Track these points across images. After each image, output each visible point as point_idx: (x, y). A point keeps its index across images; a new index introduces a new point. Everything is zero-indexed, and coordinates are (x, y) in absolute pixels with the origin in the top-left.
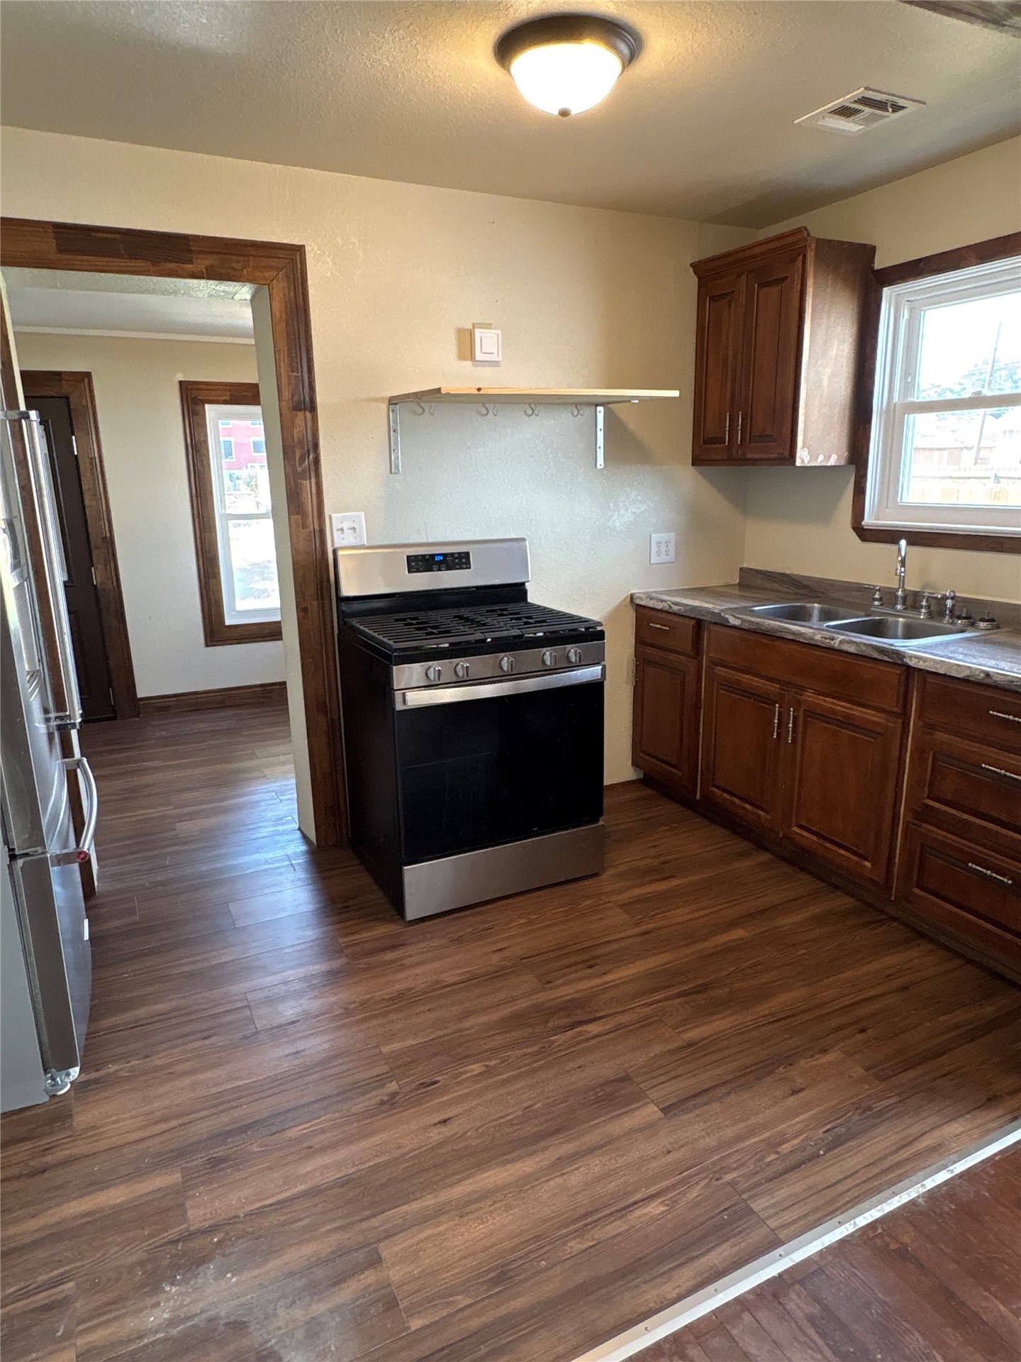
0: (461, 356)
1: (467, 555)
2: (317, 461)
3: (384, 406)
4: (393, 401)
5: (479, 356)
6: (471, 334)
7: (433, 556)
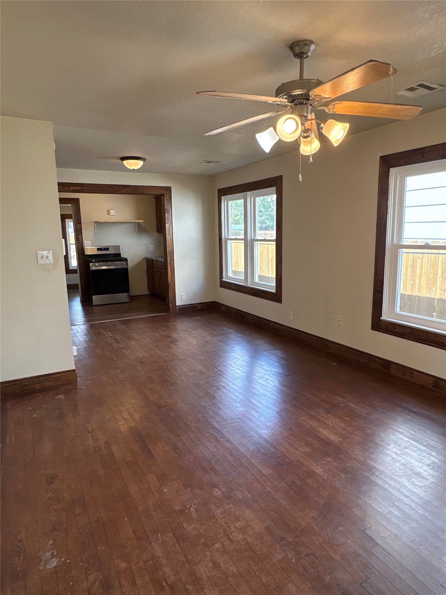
0: (108, 215)
1: (108, 248)
2: (82, 232)
3: (94, 223)
4: (95, 222)
5: (111, 214)
6: (109, 210)
7: (102, 248)
